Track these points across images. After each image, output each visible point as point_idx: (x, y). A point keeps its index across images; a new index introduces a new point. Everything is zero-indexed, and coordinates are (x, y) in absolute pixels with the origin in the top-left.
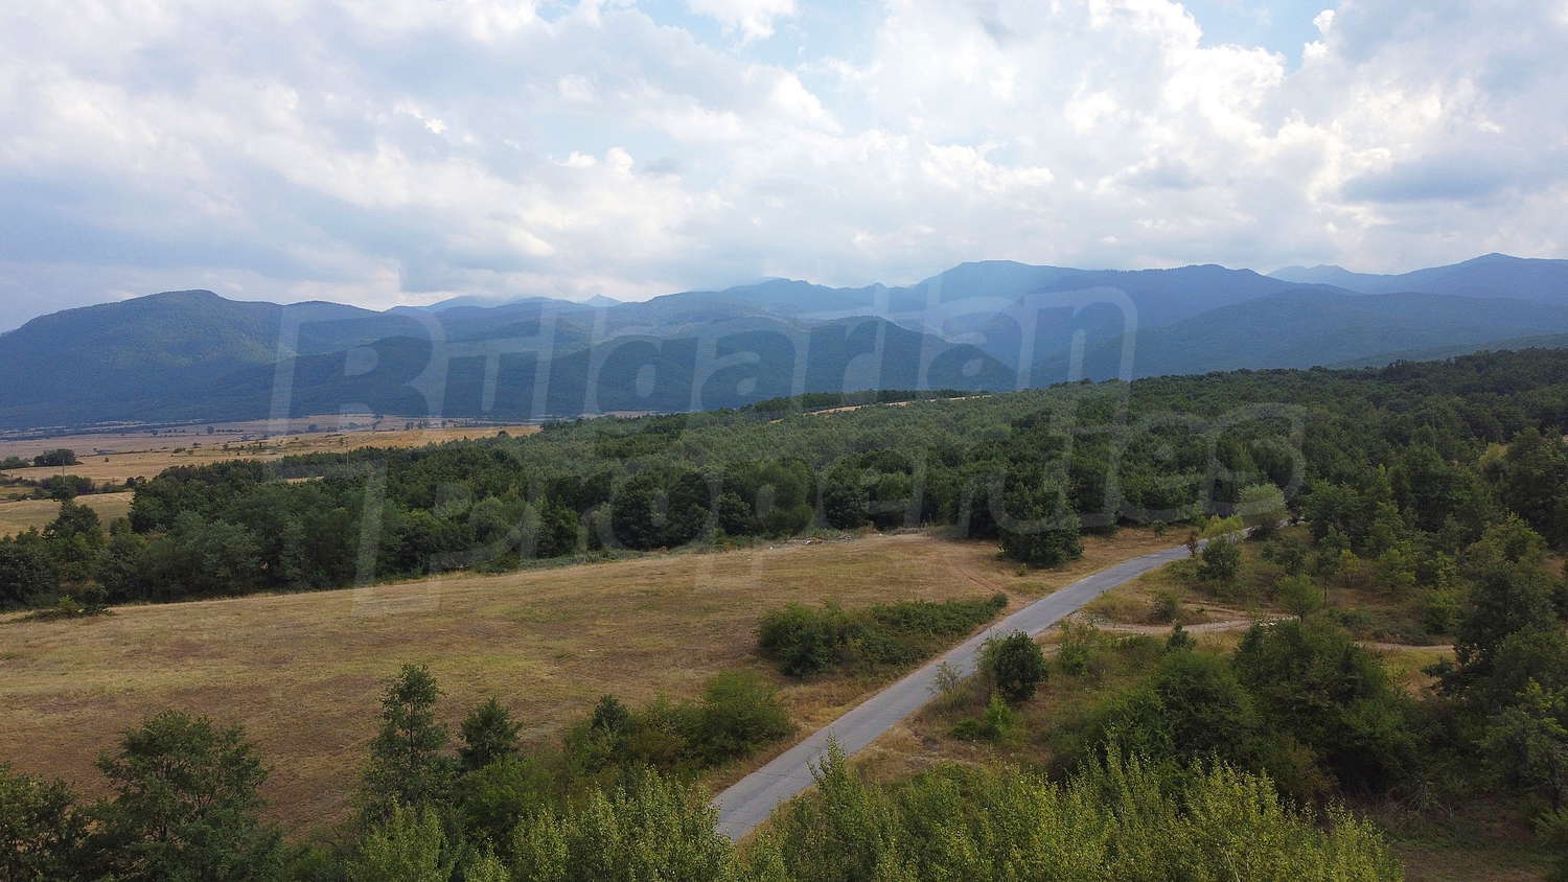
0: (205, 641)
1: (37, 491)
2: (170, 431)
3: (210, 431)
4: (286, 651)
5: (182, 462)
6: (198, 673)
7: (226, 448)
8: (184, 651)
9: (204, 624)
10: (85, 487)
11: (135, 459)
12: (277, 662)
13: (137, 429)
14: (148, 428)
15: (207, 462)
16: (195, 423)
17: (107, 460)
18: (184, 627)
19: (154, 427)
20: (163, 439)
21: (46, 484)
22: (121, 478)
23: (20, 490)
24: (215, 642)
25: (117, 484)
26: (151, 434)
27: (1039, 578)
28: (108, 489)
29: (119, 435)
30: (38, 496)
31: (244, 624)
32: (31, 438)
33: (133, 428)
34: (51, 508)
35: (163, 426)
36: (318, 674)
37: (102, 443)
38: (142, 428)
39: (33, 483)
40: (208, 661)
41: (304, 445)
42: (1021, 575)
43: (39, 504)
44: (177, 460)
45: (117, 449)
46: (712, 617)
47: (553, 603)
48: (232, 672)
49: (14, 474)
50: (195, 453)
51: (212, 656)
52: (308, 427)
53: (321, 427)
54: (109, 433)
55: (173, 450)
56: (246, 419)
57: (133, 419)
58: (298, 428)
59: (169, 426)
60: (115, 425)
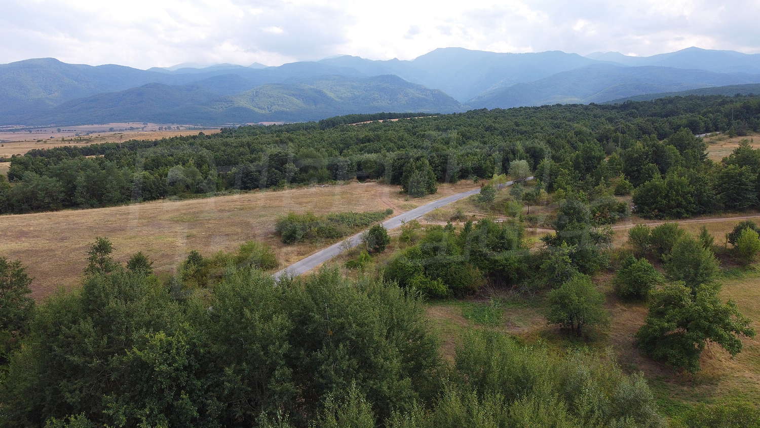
0: (31, 230)
2: (38, 131)
3: (59, 131)
4: (68, 235)
6: (26, 244)
7: (63, 140)
8: (21, 235)
9: (33, 223)
11: (17, 145)
12: (62, 239)
13: (22, 129)
14: (27, 129)
15: (51, 147)
16: (52, 127)
17: (3, 146)
18: (24, 224)
19: (31, 128)
20: (33, 135)
22: (9, 155)
24: (36, 231)
25: (7, 158)
26: (28, 132)
27: (414, 202)
29: (12, 133)
31: (51, 223)
33: (18, 129)
35: (35, 128)
36: (79, 244)
37: (4, 136)
38: (24, 129)
40: (31, 239)
41: (103, 138)
42: (406, 201)
44: (39, 146)
45: (11, 140)
46: (262, 219)
47: (194, 213)
48: (41, 244)
50: (48, 142)
51: (33, 237)
52: (108, 129)
53: (115, 129)
54: (6, 131)
55: (36, 141)
56: (78, 125)
57: (19, 124)
58: (103, 129)
59: (38, 128)
60: (9, 127)
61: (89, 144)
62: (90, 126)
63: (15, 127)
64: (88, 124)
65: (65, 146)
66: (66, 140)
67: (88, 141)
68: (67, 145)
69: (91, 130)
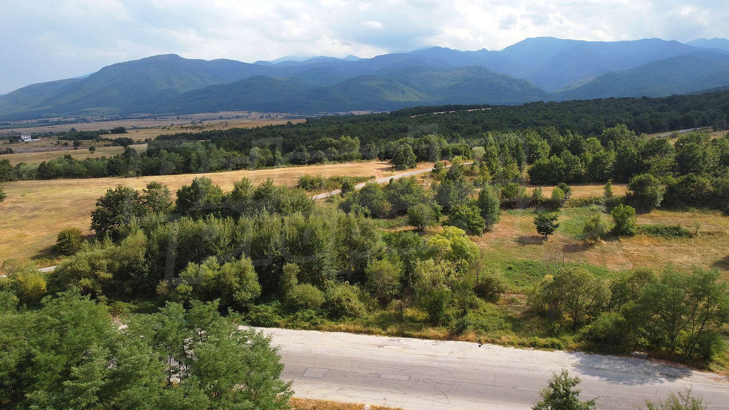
1: (114, 143)
2: (162, 118)
3: (178, 118)
5: (165, 133)
7: (182, 127)
10: (130, 142)
11: (147, 131)
13: (149, 117)
14: (153, 116)
16: (172, 115)
17: (137, 132)
19: (155, 116)
20: (159, 122)
21: (116, 140)
22: (143, 138)
23: (108, 143)
25: (141, 141)
26: (154, 120)
28: (139, 142)
29: (141, 120)
30: (114, 145)
32: (106, 121)
33: (147, 117)
34: (120, 149)
35: (159, 116)
37: (135, 123)
38: (150, 116)
39: (112, 140)
41: (212, 126)
42: (392, 172)
43: (116, 148)
44: (163, 132)
45: (141, 126)
49: (104, 136)
50: (170, 129)
52: (218, 117)
53: (223, 117)
54: (137, 118)
55: (162, 127)
56: (193, 113)
57: (147, 112)
58: (214, 117)
59: (162, 116)
60: (139, 115)
61: (201, 131)
62: (204, 114)
63: (143, 115)
64: (202, 113)
65: (184, 133)
66: (184, 128)
67: (201, 128)
68: (184, 131)
69: (204, 118)
